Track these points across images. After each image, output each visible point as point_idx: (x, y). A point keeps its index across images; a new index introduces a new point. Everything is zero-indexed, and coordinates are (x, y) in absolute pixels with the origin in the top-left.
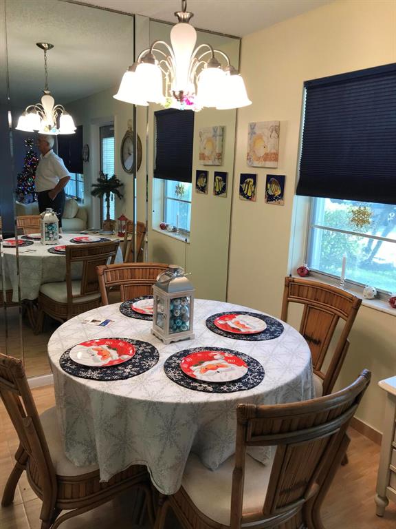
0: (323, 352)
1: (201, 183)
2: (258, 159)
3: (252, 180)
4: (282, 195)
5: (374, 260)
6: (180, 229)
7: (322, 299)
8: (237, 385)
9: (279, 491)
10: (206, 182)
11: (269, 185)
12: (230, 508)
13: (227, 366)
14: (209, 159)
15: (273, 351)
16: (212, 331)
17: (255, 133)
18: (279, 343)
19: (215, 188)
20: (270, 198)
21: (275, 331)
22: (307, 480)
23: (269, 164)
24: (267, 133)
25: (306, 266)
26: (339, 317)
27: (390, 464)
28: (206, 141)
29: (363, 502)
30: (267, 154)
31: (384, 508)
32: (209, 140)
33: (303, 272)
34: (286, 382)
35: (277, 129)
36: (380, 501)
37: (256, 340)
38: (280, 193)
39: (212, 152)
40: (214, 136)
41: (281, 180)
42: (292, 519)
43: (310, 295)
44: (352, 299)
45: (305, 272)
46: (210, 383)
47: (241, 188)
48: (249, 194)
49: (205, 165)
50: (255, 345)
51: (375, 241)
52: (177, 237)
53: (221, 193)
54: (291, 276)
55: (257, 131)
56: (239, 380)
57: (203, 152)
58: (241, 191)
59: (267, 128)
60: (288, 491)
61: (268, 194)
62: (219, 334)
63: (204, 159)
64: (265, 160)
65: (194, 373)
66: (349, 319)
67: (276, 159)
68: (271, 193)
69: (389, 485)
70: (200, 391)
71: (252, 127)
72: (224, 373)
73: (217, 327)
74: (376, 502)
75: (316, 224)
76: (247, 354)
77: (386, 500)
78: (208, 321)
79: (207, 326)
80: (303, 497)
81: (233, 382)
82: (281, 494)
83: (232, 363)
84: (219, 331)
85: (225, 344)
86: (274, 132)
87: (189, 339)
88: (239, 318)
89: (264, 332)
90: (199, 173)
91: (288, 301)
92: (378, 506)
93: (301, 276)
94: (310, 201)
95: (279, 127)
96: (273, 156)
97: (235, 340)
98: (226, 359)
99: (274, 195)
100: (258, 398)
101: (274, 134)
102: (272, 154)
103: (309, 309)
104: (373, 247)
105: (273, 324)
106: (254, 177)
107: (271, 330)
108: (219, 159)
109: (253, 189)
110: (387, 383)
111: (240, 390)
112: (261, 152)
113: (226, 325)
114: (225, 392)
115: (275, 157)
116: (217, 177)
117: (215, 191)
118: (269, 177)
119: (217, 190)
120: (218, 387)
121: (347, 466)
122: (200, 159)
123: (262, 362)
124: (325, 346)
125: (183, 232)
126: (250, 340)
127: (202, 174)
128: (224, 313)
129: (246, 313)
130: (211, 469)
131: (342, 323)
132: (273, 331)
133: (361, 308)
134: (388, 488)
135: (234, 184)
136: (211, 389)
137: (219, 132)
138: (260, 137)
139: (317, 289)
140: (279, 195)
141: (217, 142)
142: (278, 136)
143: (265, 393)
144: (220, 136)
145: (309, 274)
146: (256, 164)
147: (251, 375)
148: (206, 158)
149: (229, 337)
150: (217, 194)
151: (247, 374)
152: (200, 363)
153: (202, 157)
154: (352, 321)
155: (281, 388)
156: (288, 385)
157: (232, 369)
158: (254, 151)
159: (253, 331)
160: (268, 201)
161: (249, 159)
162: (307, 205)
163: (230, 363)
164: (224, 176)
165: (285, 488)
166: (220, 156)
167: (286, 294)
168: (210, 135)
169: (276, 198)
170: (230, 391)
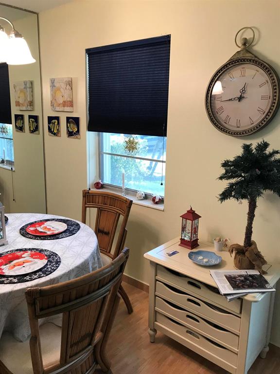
0: (111, 240)
1: (19, 124)
2: (59, 105)
3: (56, 121)
4: (78, 131)
5: (154, 174)
6: (7, 161)
7: (108, 203)
8: (38, 274)
9: (69, 346)
10: (23, 123)
11: (69, 124)
12: (32, 367)
13: (31, 261)
14: (23, 105)
15: (69, 245)
16: (24, 236)
17: (55, 86)
18: (75, 238)
19: (30, 127)
20: (70, 134)
21: (74, 230)
22: (91, 332)
23: (67, 109)
24: (63, 85)
25: (100, 181)
26: (119, 214)
27: (155, 307)
28: (19, 91)
29: (142, 336)
30: (64, 102)
31: (154, 336)
32: (21, 91)
33: (98, 185)
34: (76, 265)
35: (70, 83)
36: (152, 333)
37: (58, 238)
38: (76, 130)
39: (25, 100)
40: (24, 88)
41: (76, 121)
42: (85, 361)
43: (100, 201)
44: (126, 200)
45: (100, 186)
46: (15, 277)
47: (49, 127)
48: (55, 131)
49: (21, 110)
50: (57, 242)
51: (154, 163)
52: (5, 167)
53: (35, 132)
54: (90, 189)
55: (57, 85)
56: (40, 270)
57: (18, 100)
58: (49, 129)
59: (63, 82)
60: (77, 344)
61: (68, 131)
62: (30, 238)
63: (19, 106)
64: (64, 106)
65: (3, 271)
66: (125, 215)
67: (72, 106)
68: (70, 130)
69: (156, 321)
70: (7, 284)
71: (53, 82)
72: (28, 267)
73: (28, 233)
74: (149, 334)
75: (104, 152)
76: (49, 250)
77: (155, 331)
78: (22, 229)
79: (20, 233)
80: (90, 344)
81: (35, 273)
82: (72, 346)
83: (36, 258)
84: (30, 236)
85: (33, 245)
86: (68, 85)
87: (4, 245)
88: (47, 224)
89: (65, 232)
90: (17, 116)
91: (86, 207)
92: (151, 336)
93: (97, 189)
94: (99, 135)
95: (72, 82)
96: (69, 103)
97: (41, 241)
98: (32, 256)
99: (73, 131)
100: (54, 281)
101: (68, 87)
102: (68, 102)
103: (100, 211)
104: (153, 166)
105: (72, 226)
106: (57, 118)
107: (71, 230)
108: (30, 105)
109: (58, 128)
110: (150, 254)
111: (39, 277)
112: (61, 101)
113: (36, 231)
114: (28, 281)
115: (71, 104)
116: (30, 120)
117: (30, 130)
118: (68, 118)
119: (32, 129)
120: (21, 278)
121: (133, 314)
122: (16, 106)
123: (59, 254)
124: (112, 236)
125: (10, 163)
126: (53, 239)
127: (19, 117)
128: (36, 222)
129: (53, 219)
130: (21, 342)
131: (122, 218)
132: (72, 229)
133: (133, 206)
134: (155, 323)
135: (44, 124)
136: (16, 280)
137: (28, 85)
138: (59, 89)
139: (106, 196)
140: (76, 132)
141: (28, 93)
142: (72, 89)
143: (59, 276)
144: (30, 88)
145: (102, 186)
146: (58, 109)
147: (50, 265)
148: (21, 105)
149: (37, 239)
150: (32, 132)
151: (47, 265)
152: (10, 262)
153: (18, 104)
154: (127, 216)
155: (73, 270)
156: (78, 267)
157: (35, 263)
158: (55, 100)
159: (56, 232)
160: (69, 136)
161: (52, 105)
162: (97, 138)
163: (34, 258)
164: (35, 118)
165: (75, 342)
166: (31, 103)
167: (84, 203)
168: (23, 87)
169: (75, 134)
170: (31, 280)
